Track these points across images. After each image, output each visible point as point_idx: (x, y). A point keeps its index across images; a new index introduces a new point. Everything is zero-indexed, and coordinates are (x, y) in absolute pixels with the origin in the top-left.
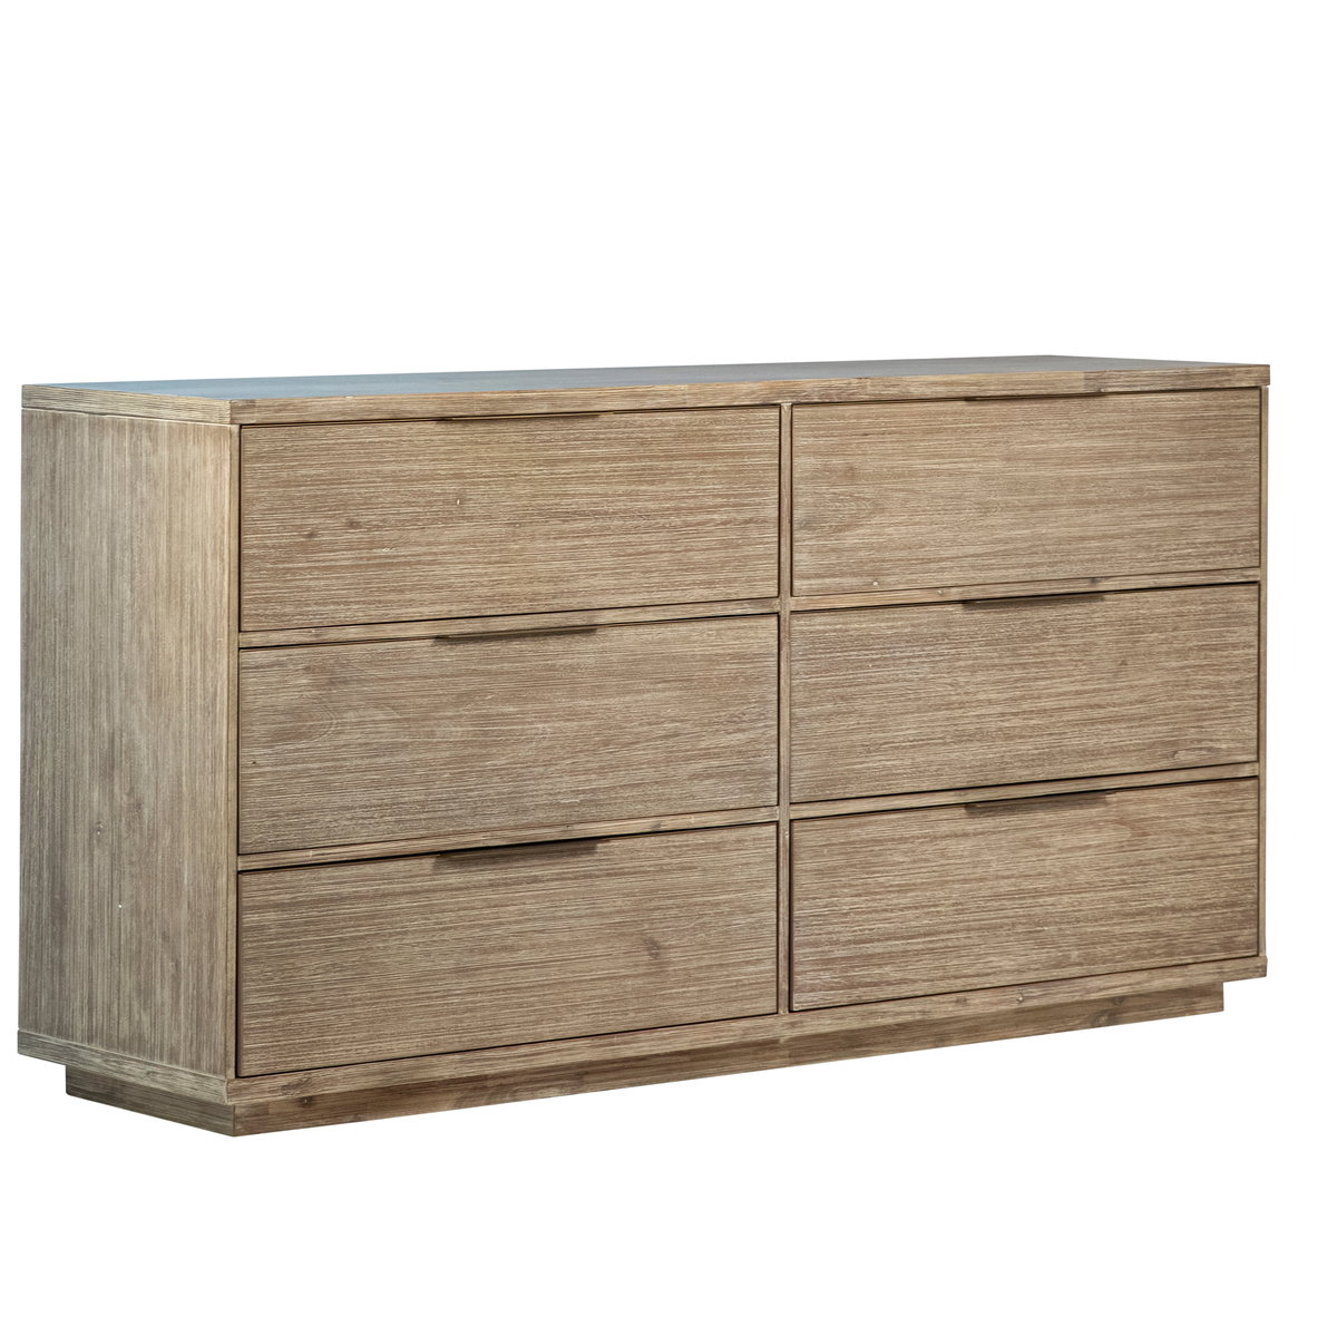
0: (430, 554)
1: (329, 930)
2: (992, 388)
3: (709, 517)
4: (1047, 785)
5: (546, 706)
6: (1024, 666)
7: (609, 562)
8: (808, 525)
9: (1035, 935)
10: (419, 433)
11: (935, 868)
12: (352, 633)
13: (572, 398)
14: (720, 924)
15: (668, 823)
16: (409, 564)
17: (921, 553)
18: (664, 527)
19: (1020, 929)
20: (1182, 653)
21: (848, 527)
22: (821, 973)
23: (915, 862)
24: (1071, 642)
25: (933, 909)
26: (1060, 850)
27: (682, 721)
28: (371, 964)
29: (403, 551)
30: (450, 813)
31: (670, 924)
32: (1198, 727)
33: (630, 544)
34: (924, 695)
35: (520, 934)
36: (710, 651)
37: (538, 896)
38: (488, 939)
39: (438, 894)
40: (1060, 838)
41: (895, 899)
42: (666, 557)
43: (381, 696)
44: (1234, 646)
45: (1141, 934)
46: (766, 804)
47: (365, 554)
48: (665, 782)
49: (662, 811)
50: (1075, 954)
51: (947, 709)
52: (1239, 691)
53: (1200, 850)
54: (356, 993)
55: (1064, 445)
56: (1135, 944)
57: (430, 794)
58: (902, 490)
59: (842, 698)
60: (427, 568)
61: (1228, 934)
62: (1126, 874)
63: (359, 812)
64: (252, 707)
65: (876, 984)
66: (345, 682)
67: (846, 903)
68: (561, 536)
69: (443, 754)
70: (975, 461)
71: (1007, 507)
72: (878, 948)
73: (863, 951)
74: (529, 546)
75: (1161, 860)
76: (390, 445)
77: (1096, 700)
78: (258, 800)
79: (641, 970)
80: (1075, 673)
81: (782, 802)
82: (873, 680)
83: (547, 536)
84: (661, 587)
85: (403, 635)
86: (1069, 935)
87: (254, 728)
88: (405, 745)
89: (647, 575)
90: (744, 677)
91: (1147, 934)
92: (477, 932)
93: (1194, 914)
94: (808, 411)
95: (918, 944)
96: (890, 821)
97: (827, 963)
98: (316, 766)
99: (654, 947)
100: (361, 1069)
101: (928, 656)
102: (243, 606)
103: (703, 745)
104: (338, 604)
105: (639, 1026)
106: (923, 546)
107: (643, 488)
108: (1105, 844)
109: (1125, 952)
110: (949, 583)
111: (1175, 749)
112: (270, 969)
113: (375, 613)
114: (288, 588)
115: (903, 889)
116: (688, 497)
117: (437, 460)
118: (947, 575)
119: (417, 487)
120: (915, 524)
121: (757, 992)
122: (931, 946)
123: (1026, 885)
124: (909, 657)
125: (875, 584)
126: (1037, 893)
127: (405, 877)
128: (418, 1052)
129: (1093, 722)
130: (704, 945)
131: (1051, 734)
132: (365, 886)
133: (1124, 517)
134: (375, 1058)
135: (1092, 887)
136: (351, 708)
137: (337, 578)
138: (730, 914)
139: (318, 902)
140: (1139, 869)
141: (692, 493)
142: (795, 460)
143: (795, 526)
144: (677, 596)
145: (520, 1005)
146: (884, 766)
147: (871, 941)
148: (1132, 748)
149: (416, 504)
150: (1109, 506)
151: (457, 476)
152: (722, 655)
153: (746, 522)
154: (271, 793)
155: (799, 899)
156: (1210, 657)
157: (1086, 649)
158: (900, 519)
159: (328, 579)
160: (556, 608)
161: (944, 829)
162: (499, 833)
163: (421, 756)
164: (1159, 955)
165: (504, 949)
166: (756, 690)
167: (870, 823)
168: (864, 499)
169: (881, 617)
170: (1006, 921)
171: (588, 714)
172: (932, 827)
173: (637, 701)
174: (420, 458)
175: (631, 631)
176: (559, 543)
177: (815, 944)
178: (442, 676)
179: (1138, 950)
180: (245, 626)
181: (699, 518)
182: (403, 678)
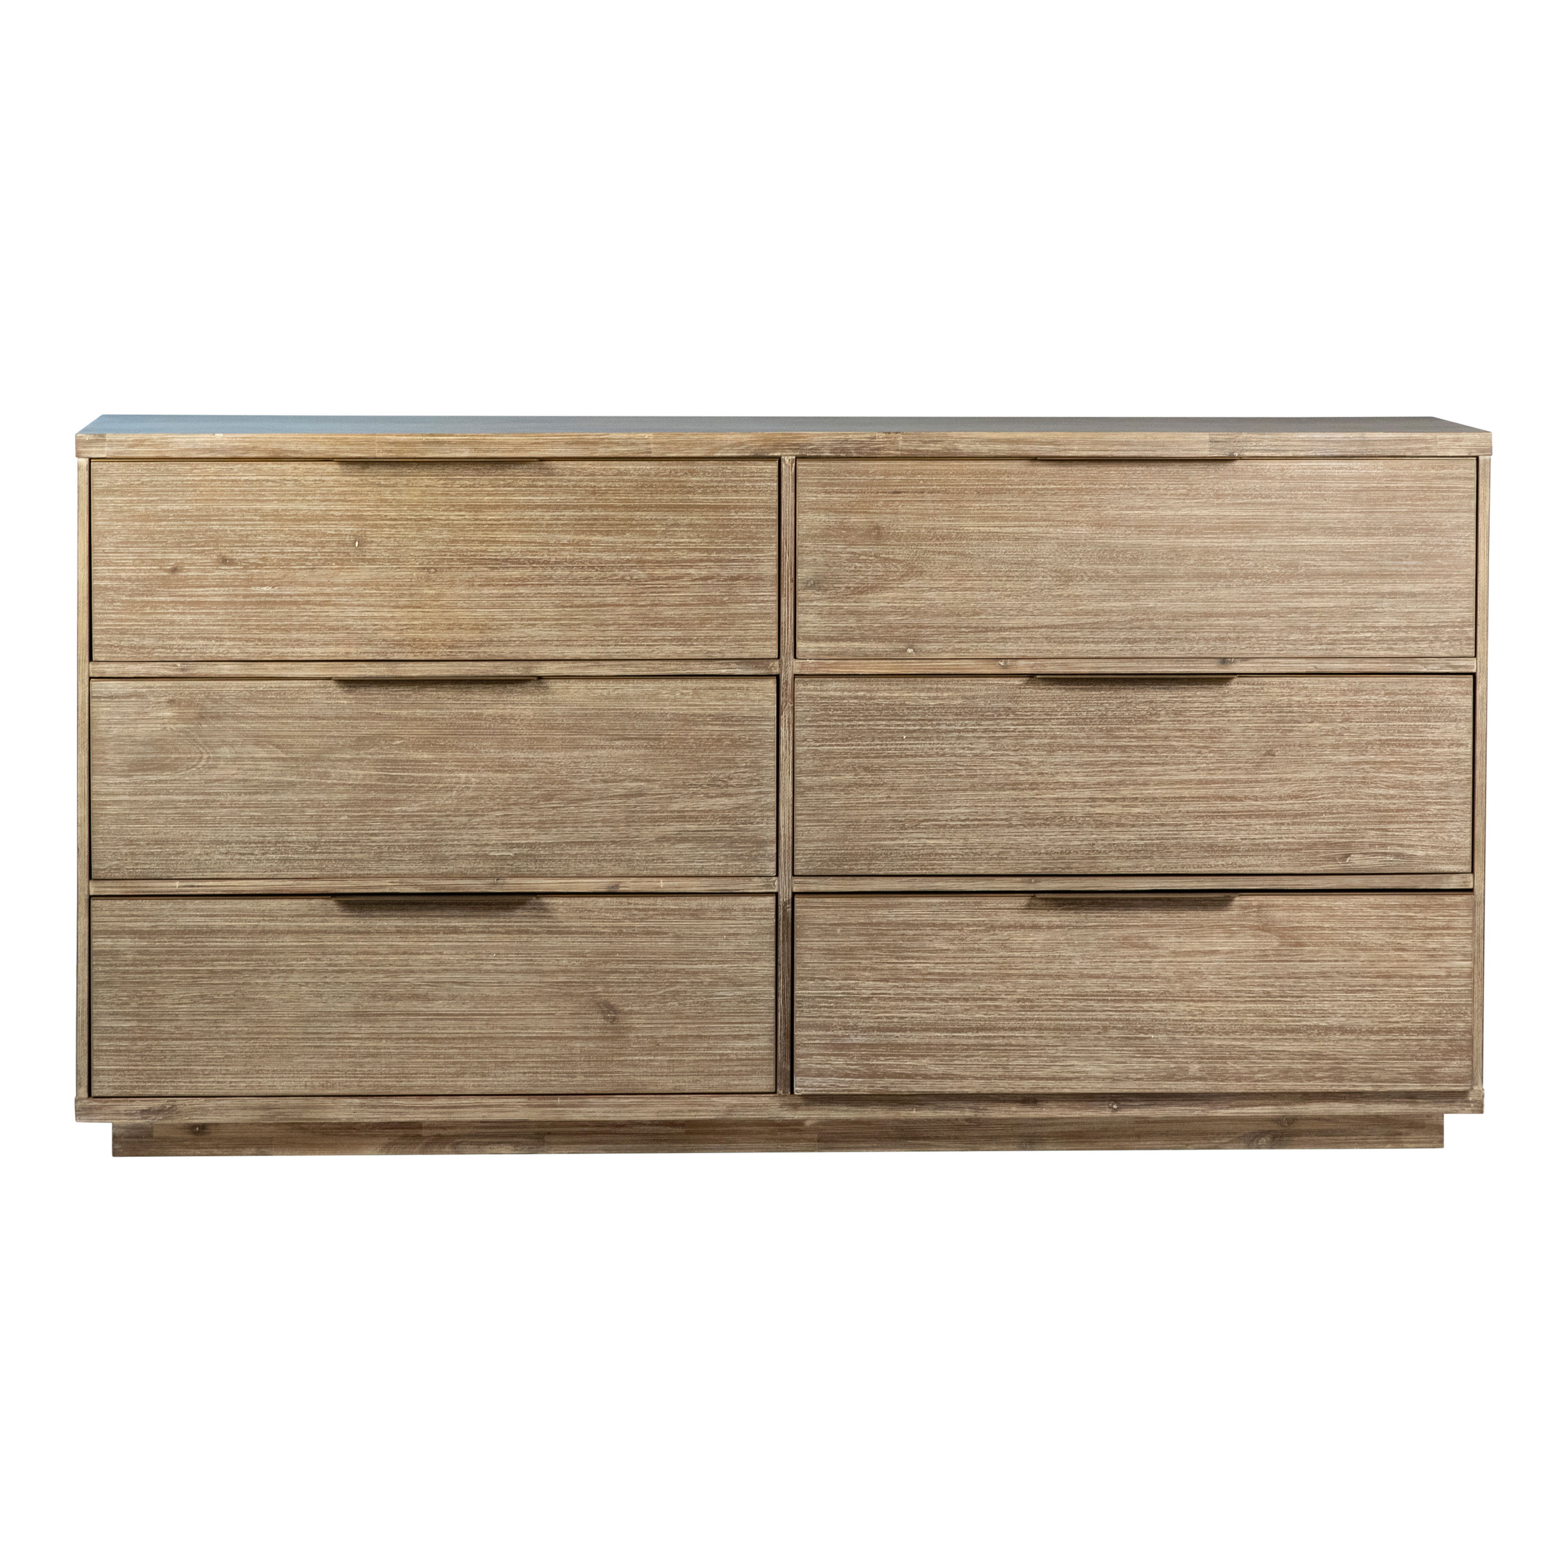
0: (322, 594)
1: (198, 961)
2: (1076, 447)
3: (683, 571)
4: (1157, 879)
5: (469, 755)
6: (1123, 749)
7: (551, 612)
8: (816, 584)
9: (1138, 1042)
10: (307, 473)
11: (992, 960)
12: (226, 669)
13: (501, 443)
14: (699, 994)
15: (629, 885)
16: (295, 603)
17: (974, 621)
18: (623, 579)
19: (1114, 1034)
20: (1357, 747)
21: (872, 589)
22: (832, 1058)
23: (964, 951)
24: (1192, 727)
25: (988, 1003)
26: (1174, 952)
27: (648, 781)
28: (248, 1000)
29: (288, 590)
30: (349, 856)
31: (631, 989)
32: (1383, 830)
33: (579, 595)
34: (979, 772)
35: (435, 984)
36: (684, 710)
37: (458, 947)
38: (395, 985)
39: (332, 936)
40: (1173, 940)
41: (934, 988)
42: (627, 610)
43: (262, 733)
44: (1436, 743)
45: (1293, 1053)
46: (761, 874)
47: (241, 591)
48: (627, 842)
49: (621, 871)
50: (1194, 1068)
51: (1013, 789)
52: (1444, 794)
53: (1383, 967)
54: (230, 1026)
55: (1180, 513)
56: (1284, 1064)
57: (323, 835)
58: (950, 553)
59: (866, 769)
60: (318, 609)
61: (1427, 1063)
62: (1272, 986)
63: (236, 848)
64: (104, 735)
65: (908, 1076)
66: (218, 717)
67: (867, 987)
68: (488, 583)
69: (339, 796)
70: (1051, 526)
71: (1097, 576)
72: (914, 1038)
73: (892, 1040)
74: (448, 592)
75: (1323, 975)
76: (270, 484)
77: (1229, 792)
78: (113, 827)
79: (591, 1033)
80: (1198, 760)
81: (781, 872)
82: (909, 753)
83: (470, 583)
84: (617, 641)
85: (289, 674)
86: (1186, 1046)
87: (107, 757)
88: (292, 784)
89: (602, 628)
90: (732, 740)
91: (1302, 1054)
92: (381, 978)
93: (1373, 1037)
94: (817, 465)
95: (969, 1039)
96: (929, 905)
97: (841, 1048)
98: (183, 798)
99: (609, 1011)
100: (236, 1102)
101: (985, 731)
102: (94, 636)
103: (675, 807)
104: (209, 639)
105: (589, 1090)
106: (978, 614)
107: (594, 538)
108: (1239, 951)
109: (1269, 1071)
110: (1014, 655)
111: (1345, 852)
112: (125, 994)
113: (253, 651)
114: (148, 621)
115: (945, 979)
116: (654, 550)
117: (329, 500)
118: (1010, 646)
119: (304, 527)
120: (966, 590)
121: (749, 1069)
122: (986, 1042)
123: (1122, 986)
124: (959, 731)
125: (910, 651)
126: (1138, 997)
127: (289, 916)
128: (307, 1092)
129: (1225, 815)
130: (677, 1014)
131: (1163, 825)
132: (240, 921)
133: (1270, 594)
134: (253, 1092)
135: (1218, 996)
136: (224, 743)
137: (207, 614)
138: (710, 984)
139: (184, 932)
140: (1291, 982)
141: (660, 546)
142: (800, 517)
143: (799, 585)
144: (642, 651)
145: (435, 1056)
146: (925, 845)
147: (903, 1030)
148: (1282, 847)
149: (305, 544)
150: (1247, 582)
151: (354, 518)
152: (700, 715)
153: (733, 579)
154: (129, 822)
155: (803, 979)
156: (1400, 753)
157: (1215, 735)
158: (944, 584)
159: (196, 614)
160: (482, 656)
161: (1005, 918)
162: (411, 880)
163: (312, 797)
164: (1320, 1078)
165: (416, 997)
166: (747, 755)
167: (901, 905)
168: (893, 560)
169: (920, 686)
170: (1094, 1023)
171: (524, 766)
172: (988, 916)
173: (588, 757)
174: (310, 498)
175: (581, 684)
176: (486, 591)
177: (826, 1027)
178: (337, 718)
179: (1290, 1070)
180: (95, 656)
181: (670, 572)
182: (288, 718)
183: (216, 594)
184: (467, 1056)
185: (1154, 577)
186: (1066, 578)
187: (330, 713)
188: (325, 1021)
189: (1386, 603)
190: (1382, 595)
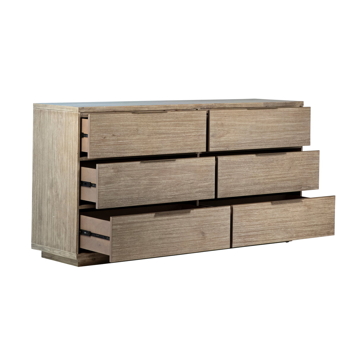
0: (131, 142)
3: (191, 134)
5: (165, 177)
6: (269, 168)
8: (213, 136)
9: (286, 231)
16: (126, 144)
18: (182, 136)
19: (283, 229)
20: (303, 166)
21: (222, 136)
22: (238, 239)
24: (279, 163)
25: (263, 225)
26: (292, 212)
27: (194, 180)
28: (141, 237)
29: (125, 141)
30: (144, 200)
33: (174, 140)
34: (247, 175)
36: (201, 164)
39: (155, 222)
41: (255, 223)
42: (182, 143)
43: (129, 174)
44: (314, 164)
45: (309, 231)
47: (116, 142)
50: (294, 235)
51: (252, 178)
54: (137, 244)
55: (268, 119)
56: (308, 233)
58: (234, 129)
59: (229, 175)
60: (130, 145)
61: (328, 230)
63: (124, 200)
64: (101, 176)
65: (251, 242)
66: (121, 171)
67: (244, 223)
68: (159, 138)
69: (142, 187)
70: (249, 122)
71: (256, 132)
72: (252, 233)
73: (248, 234)
74: (152, 140)
77: (284, 176)
79: (200, 239)
80: (280, 170)
82: (236, 172)
83: (156, 138)
86: (293, 231)
87: (101, 181)
88: (134, 185)
90: (208, 170)
91: (310, 231)
93: (321, 226)
95: (260, 233)
96: (254, 205)
97: (240, 237)
98: (114, 190)
99: (203, 233)
101: (248, 166)
105: (200, 251)
106: (238, 141)
107: (177, 128)
112: (118, 238)
114: (100, 149)
116: (186, 130)
119: (128, 127)
120: (237, 136)
121: (226, 243)
122: (263, 233)
124: (244, 166)
126: (286, 221)
127: (148, 218)
129: (284, 181)
130: (214, 233)
136: (122, 177)
137: (110, 147)
138: (220, 226)
141: (188, 129)
143: (210, 136)
145: (173, 246)
146: (238, 190)
147: (250, 232)
149: (128, 131)
151: (136, 125)
152: (203, 165)
153: (199, 135)
154: (105, 196)
156: (309, 166)
157: (282, 165)
158: (233, 135)
159: (108, 147)
161: (266, 207)
167: (250, 206)
168: (225, 130)
170: (280, 228)
171: (174, 178)
173: (184, 176)
176: (159, 140)
177: (237, 233)
181: (189, 134)
182: (133, 170)
183: (112, 143)
184: (179, 246)
185: (264, 132)
186: (251, 133)
187: (141, 169)
188: (154, 241)
189: (298, 136)
190: (297, 134)
